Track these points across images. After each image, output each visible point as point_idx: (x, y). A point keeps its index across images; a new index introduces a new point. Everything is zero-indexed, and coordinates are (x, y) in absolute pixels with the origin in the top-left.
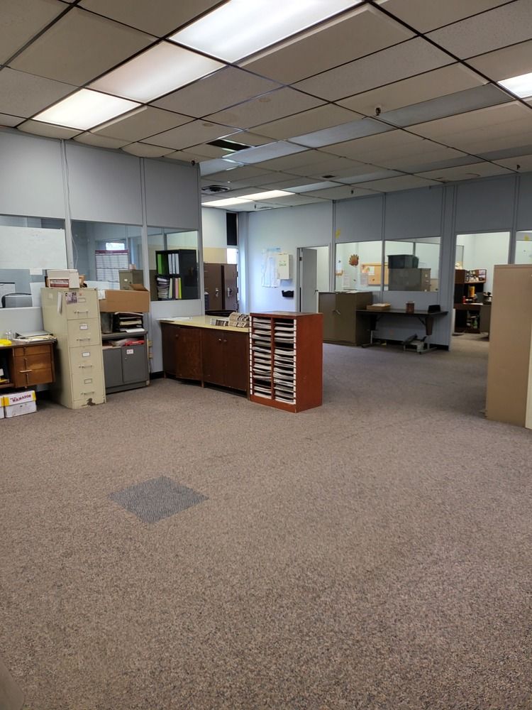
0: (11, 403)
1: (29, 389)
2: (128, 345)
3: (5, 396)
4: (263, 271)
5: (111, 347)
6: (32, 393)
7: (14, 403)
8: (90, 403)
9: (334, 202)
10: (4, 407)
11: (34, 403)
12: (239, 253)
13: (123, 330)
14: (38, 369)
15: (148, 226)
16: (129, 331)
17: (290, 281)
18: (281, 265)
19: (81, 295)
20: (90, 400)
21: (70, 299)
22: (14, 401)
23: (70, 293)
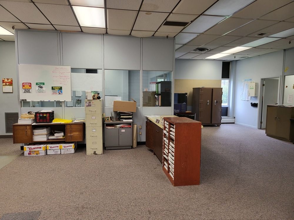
0: (63, 148)
1: (72, 143)
2: (123, 127)
3: (61, 145)
4: (242, 91)
5: (114, 128)
6: (73, 145)
7: (65, 148)
8: (95, 153)
9: (285, 50)
10: (61, 149)
11: (73, 149)
12: (230, 82)
13: (122, 120)
14: (76, 134)
15: (143, 70)
16: (124, 121)
17: (256, 97)
18: (251, 88)
19: (93, 103)
20: (95, 152)
21: (88, 105)
22: (64, 147)
23: (88, 102)
